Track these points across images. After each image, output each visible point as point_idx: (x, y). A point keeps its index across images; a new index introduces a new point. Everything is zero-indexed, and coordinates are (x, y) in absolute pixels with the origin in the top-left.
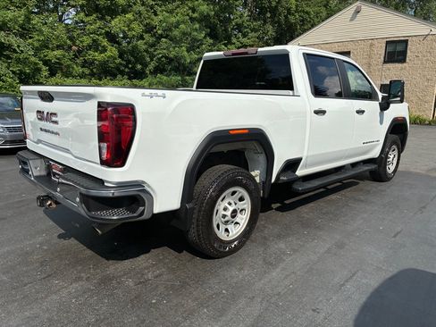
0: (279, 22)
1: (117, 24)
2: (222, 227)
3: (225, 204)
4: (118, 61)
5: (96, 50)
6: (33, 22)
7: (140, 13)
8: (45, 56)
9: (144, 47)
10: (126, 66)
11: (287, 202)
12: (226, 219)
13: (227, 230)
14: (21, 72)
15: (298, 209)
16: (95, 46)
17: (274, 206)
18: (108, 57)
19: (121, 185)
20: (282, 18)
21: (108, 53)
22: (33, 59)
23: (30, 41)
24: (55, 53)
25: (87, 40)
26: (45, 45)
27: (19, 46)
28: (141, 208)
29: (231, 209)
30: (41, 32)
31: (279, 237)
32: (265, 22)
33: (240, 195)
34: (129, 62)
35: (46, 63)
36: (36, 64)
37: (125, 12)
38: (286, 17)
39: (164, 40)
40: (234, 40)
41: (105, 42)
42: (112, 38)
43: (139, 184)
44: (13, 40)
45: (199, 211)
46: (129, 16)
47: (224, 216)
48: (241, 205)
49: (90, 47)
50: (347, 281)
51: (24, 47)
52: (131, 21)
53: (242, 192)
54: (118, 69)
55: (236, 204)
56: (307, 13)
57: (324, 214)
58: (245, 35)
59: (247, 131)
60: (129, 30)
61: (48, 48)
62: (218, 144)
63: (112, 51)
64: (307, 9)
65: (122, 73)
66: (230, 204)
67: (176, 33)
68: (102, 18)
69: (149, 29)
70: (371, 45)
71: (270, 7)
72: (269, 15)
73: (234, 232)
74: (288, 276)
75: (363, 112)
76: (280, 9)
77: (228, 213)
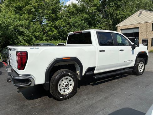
0: (114, 18)
1: (57, 23)
2: (63, 90)
3: (63, 82)
4: (58, 34)
5: (51, 32)
6: (31, 24)
7: (65, 19)
8: (34, 34)
9: (66, 30)
10: (61, 36)
11: (96, 82)
12: (64, 87)
13: (64, 91)
14: (27, 40)
15: (99, 85)
16: (51, 30)
17: (91, 83)
18: (55, 34)
19: (24, 76)
20: (115, 17)
21: (54, 32)
22: (31, 35)
23: (30, 30)
24: (37, 33)
25: (48, 29)
26: (35, 31)
27: (26, 32)
28: (30, 83)
29: (65, 84)
30: (33, 27)
31: (87, 94)
32: (109, 19)
33: (69, 79)
34: (61, 35)
35: (35, 37)
36: (32, 37)
37: (60, 19)
38: (116, 16)
39: (72, 27)
40: (97, 25)
41: (54, 29)
42: (56, 27)
43: (29, 75)
44: (25, 30)
45: (52, 84)
46: (61, 20)
47: (63, 86)
48: (70, 83)
49: (49, 31)
50: (101, 111)
51: (28, 32)
52: (62, 22)
53: (70, 78)
54: (58, 37)
55: (67, 82)
56: (123, 15)
57: (107, 87)
58: (101, 24)
59: (70, 58)
60: (61, 25)
61: (35, 32)
62: (58, 62)
63: (56, 32)
64: (124, 13)
65: (59, 38)
66: (65, 82)
67: (76, 24)
68: (53, 22)
69: (69, 24)
70: (147, 25)
71: (110, 14)
72: (110, 16)
73: (67, 92)
74: (81, 107)
75: (123, 50)
76: (114, 14)
77: (64, 85)
